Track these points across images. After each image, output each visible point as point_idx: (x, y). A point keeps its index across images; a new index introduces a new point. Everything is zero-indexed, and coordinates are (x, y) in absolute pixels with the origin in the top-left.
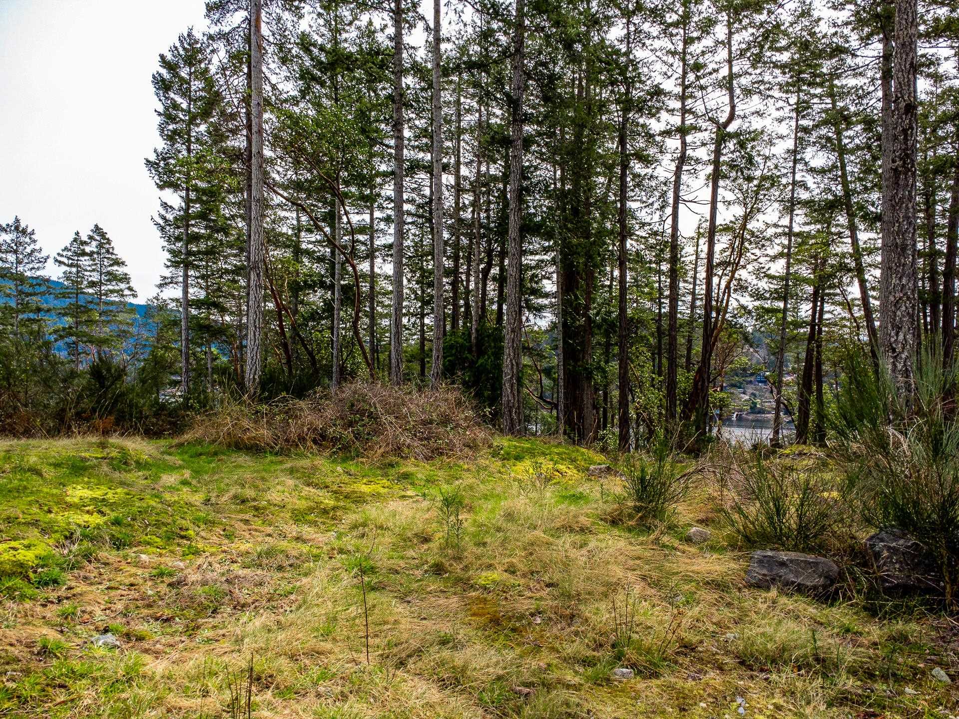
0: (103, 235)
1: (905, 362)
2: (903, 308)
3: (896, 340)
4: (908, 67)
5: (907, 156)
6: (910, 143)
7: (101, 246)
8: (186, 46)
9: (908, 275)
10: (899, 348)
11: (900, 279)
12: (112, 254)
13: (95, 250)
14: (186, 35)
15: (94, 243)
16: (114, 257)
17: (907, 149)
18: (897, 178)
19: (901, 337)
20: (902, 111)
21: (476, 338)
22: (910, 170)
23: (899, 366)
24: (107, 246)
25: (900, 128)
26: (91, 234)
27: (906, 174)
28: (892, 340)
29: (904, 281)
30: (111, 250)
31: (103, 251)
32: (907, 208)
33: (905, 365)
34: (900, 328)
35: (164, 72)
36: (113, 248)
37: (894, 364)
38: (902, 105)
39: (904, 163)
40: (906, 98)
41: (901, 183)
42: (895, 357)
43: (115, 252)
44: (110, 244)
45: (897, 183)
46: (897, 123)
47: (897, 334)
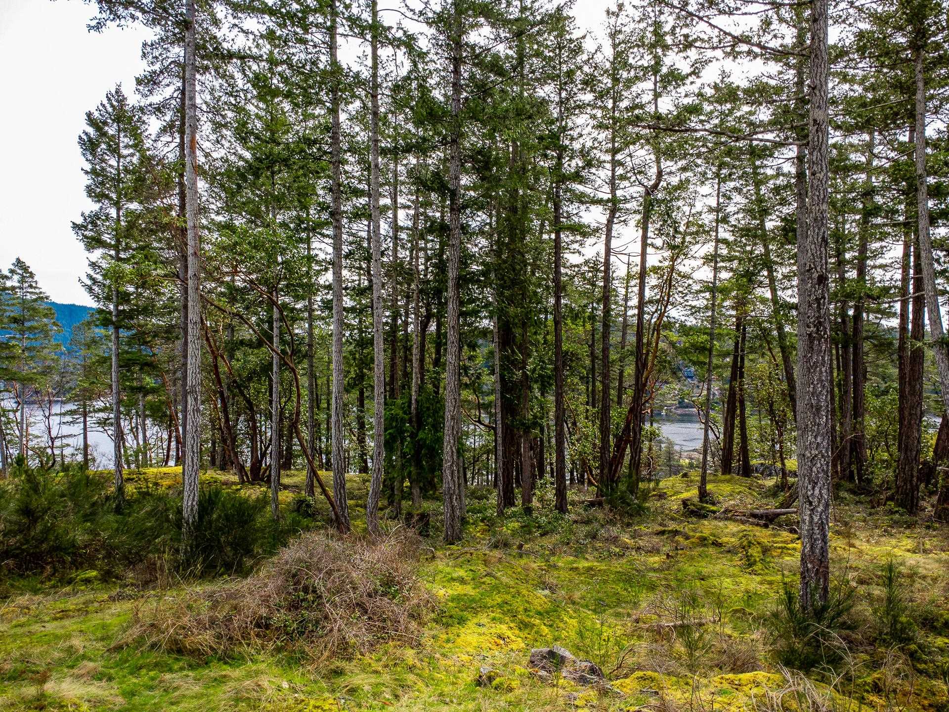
0: (25, 269)
1: (821, 515)
2: (819, 465)
3: (812, 494)
4: (820, 240)
5: (820, 323)
6: (822, 312)
7: (22, 280)
8: (115, 103)
9: (822, 435)
10: (815, 503)
11: (816, 437)
12: (35, 288)
13: (17, 284)
14: (113, 92)
15: (16, 277)
16: (37, 291)
17: (819, 317)
18: (812, 342)
19: (817, 492)
20: (815, 281)
21: (417, 409)
22: (822, 337)
23: (816, 519)
24: (31, 280)
25: (813, 297)
26: (12, 267)
27: (819, 341)
28: (809, 493)
29: (819, 440)
30: (34, 285)
31: (26, 285)
32: (821, 372)
33: (821, 518)
34: (816, 483)
35: (91, 131)
36: (36, 282)
37: (811, 516)
38: (815, 275)
39: (818, 330)
40: (819, 270)
41: (816, 348)
42: (812, 510)
43: (38, 286)
44: (33, 278)
45: (811, 348)
46: (811, 291)
47: (813, 488)
